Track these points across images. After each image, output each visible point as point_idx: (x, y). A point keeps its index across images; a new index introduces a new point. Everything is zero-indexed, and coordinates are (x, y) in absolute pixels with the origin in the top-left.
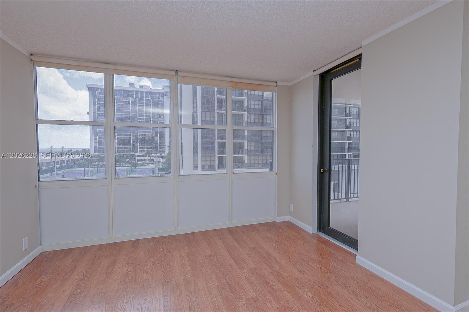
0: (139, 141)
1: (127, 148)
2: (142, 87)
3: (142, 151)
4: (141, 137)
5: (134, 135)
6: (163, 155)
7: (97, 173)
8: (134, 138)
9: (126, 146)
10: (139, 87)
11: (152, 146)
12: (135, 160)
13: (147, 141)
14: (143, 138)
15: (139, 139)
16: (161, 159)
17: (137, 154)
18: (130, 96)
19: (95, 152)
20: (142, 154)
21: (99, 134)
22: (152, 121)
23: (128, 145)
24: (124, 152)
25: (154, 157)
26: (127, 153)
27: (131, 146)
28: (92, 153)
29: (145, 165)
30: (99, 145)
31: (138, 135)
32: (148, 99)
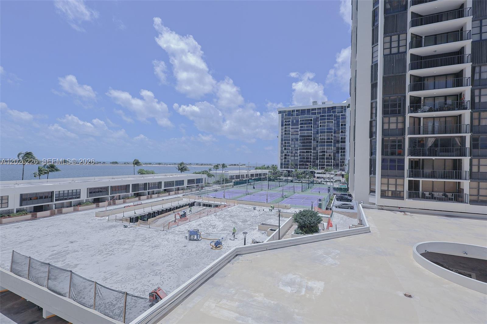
0: (320, 158)
1: (308, 165)
2: (325, 103)
3: (322, 168)
4: (321, 154)
5: (315, 151)
6: (343, 173)
7: (279, 186)
8: (315, 155)
9: (307, 163)
10: (321, 104)
11: (332, 164)
12: (314, 177)
13: (327, 158)
14: (324, 155)
15: (320, 156)
16: (341, 178)
17: (316, 171)
18: (313, 114)
19: (281, 167)
20: (321, 172)
21: (284, 152)
22: (333, 137)
23: (308, 161)
24: (305, 169)
25: (334, 175)
26: (307, 170)
27: (312, 163)
28: (279, 168)
29: (323, 183)
30: (284, 162)
31: (319, 152)
32: (330, 114)
